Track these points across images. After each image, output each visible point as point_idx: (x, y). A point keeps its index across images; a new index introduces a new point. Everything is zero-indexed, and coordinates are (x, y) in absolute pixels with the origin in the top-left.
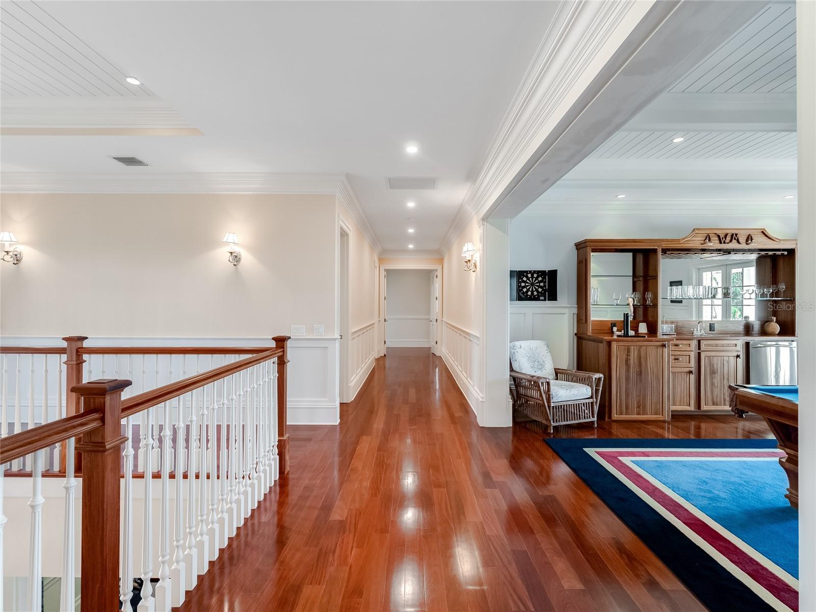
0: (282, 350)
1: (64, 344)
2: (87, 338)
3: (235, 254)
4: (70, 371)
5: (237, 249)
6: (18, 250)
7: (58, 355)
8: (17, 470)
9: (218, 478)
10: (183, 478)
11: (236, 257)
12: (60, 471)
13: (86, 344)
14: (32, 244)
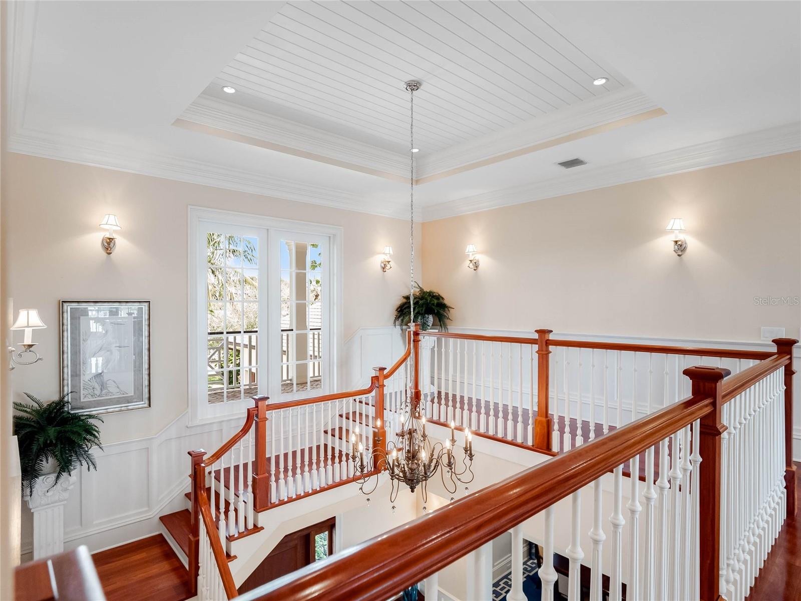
0: (788, 357)
1: (536, 336)
2: (552, 331)
3: (680, 243)
4: (541, 360)
5: (681, 237)
6: (477, 258)
7: (530, 345)
8: (483, 432)
9: (680, 491)
10: (639, 480)
11: (681, 246)
12: (533, 446)
13: (551, 337)
14: (486, 252)
